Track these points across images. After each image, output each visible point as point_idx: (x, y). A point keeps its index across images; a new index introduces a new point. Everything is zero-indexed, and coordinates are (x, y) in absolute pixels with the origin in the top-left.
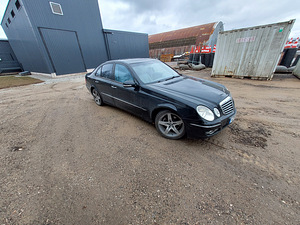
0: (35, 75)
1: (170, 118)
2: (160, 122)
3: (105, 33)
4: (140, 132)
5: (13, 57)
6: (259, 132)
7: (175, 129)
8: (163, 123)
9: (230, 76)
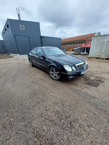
0: (11, 55)
1: (54, 70)
2: (51, 72)
3: (41, 37)
4: (43, 77)
5: (4, 47)
6: (98, 81)
7: (56, 76)
8: (52, 72)
9: (98, 58)
